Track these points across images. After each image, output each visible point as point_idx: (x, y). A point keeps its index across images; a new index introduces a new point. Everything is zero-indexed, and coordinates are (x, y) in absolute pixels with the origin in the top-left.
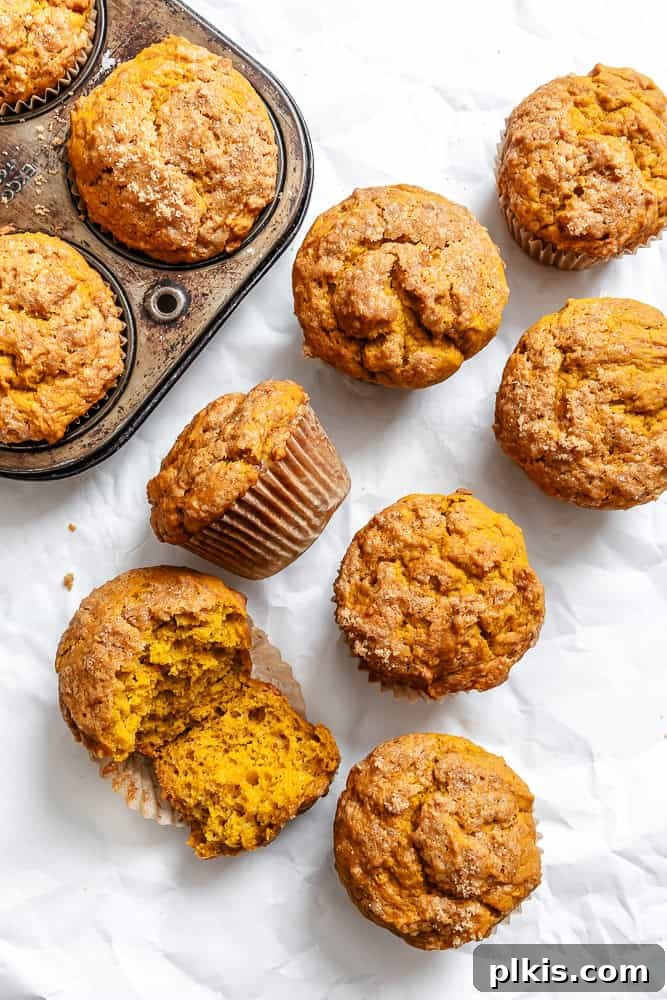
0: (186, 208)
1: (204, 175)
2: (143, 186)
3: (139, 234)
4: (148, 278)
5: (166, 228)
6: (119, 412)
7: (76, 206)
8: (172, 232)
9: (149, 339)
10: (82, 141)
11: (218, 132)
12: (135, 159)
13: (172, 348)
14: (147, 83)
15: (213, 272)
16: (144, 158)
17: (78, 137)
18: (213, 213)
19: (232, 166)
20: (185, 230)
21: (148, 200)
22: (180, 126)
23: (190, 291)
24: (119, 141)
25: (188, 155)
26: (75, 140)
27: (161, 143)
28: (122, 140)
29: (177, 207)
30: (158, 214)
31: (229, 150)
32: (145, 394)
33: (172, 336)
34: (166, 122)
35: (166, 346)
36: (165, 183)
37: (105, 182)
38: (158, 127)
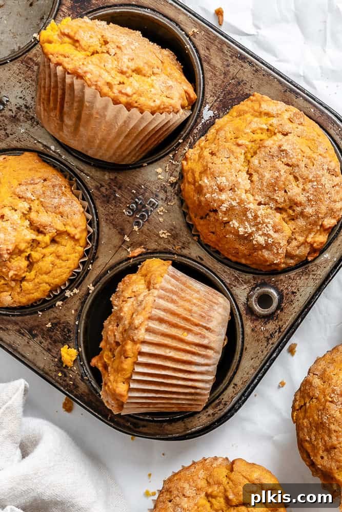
0: (275, 235)
1: (289, 209)
2: (241, 222)
3: (240, 254)
4: (249, 282)
5: (261, 250)
6: (234, 387)
7: (191, 230)
8: (266, 254)
9: (253, 330)
10: (193, 187)
11: (297, 175)
12: (234, 203)
13: (271, 335)
14: (240, 142)
15: (299, 275)
16: (241, 202)
17: (189, 183)
18: (296, 235)
19: (309, 200)
20: (276, 251)
21: (246, 233)
22: (267, 175)
23: (282, 291)
24: (221, 190)
25: (275, 197)
26: (187, 185)
27: (254, 189)
28: (224, 189)
29: (269, 236)
30: (254, 242)
31: (306, 188)
32: (253, 372)
33: (271, 326)
34: (257, 172)
35: (267, 335)
36: (259, 220)
37: (212, 219)
38: (251, 175)
